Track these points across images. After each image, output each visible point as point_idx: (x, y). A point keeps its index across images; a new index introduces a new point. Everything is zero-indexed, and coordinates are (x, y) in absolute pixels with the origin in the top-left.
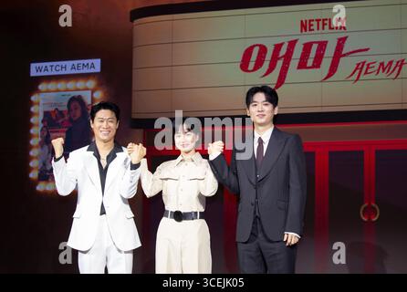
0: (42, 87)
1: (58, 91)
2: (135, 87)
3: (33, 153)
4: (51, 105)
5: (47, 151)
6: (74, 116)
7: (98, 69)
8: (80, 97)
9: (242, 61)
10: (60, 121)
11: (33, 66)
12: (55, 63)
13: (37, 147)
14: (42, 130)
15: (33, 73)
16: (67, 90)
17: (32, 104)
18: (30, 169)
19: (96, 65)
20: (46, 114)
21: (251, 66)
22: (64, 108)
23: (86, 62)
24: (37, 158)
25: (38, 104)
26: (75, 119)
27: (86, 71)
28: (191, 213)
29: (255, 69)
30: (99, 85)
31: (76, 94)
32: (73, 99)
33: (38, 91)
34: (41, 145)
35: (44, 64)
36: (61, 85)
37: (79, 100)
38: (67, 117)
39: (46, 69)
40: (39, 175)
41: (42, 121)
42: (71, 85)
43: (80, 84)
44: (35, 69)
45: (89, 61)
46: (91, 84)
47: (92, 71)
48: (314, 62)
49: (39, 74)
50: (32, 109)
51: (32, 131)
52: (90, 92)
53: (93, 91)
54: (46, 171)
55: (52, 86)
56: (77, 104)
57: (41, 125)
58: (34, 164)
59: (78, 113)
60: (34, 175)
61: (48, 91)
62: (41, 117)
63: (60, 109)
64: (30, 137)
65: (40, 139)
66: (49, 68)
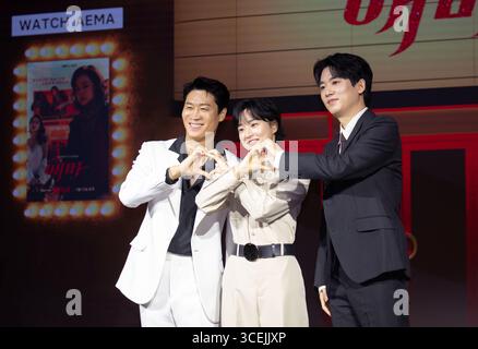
0: (31, 53)
1: (56, 59)
2: (178, 51)
3: (19, 157)
4: (45, 81)
5: (40, 155)
6: (83, 99)
7: (118, 23)
8: (91, 67)
9: (348, 7)
10: (61, 106)
11: (16, 21)
12: (50, 16)
13: (24, 148)
14: (32, 121)
15: (16, 31)
16: (71, 58)
17: (14, 80)
18: (14, 184)
19: (116, 17)
20: (38, 96)
21: (362, 15)
22: (67, 87)
23: (99, 12)
24: (24, 165)
25: (25, 80)
26: (84, 103)
27: (100, 26)
28: (271, 246)
29: (369, 19)
30: (122, 50)
31: (86, 63)
32: (80, 72)
33: (24, 60)
34: (31, 145)
35: (32, 18)
36: (61, 50)
37: (90, 72)
38: (71, 100)
39: (37, 25)
40: (29, 193)
41: (33, 108)
42: (76, 49)
43: (92, 48)
44: (19, 26)
45: (106, 12)
46: (109, 47)
47: (110, 26)
48: (461, 7)
49: (26, 33)
50: (16, 89)
51: (16, 124)
52: (107, 61)
53: (112, 60)
54: (40, 186)
55: (46, 51)
56: (87, 79)
57: (30, 115)
58: (19, 175)
59: (89, 95)
60: (20, 192)
61: (40, 60)
62: (30, 100)
63: (61, 87)
64: (13, 132)
65: (28, 136)
66: (42, 24)
